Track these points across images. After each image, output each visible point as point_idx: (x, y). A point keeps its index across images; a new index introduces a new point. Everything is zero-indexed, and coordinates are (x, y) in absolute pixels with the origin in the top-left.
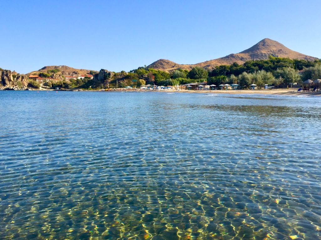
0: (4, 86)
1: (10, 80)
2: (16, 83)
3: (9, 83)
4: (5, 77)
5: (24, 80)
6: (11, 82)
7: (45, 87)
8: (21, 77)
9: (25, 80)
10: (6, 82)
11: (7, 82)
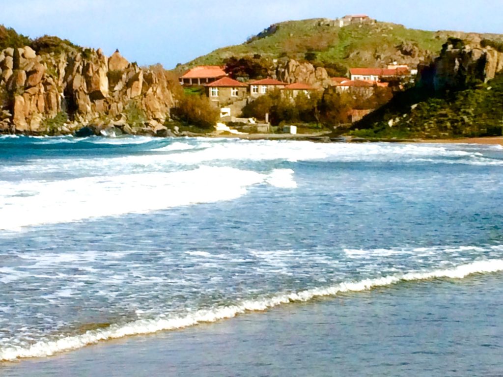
0: (72, 119)
1: (95, 95)
2: (120, 105)
3: (93, 106)
4: (78, 82)
5: (155, 92)
6: (99, 103)
7: (242, 124)
8: (141, 77)
9: (159, 91)
10: (81, 102)
11: (84, 101)
